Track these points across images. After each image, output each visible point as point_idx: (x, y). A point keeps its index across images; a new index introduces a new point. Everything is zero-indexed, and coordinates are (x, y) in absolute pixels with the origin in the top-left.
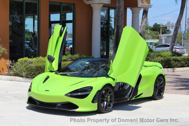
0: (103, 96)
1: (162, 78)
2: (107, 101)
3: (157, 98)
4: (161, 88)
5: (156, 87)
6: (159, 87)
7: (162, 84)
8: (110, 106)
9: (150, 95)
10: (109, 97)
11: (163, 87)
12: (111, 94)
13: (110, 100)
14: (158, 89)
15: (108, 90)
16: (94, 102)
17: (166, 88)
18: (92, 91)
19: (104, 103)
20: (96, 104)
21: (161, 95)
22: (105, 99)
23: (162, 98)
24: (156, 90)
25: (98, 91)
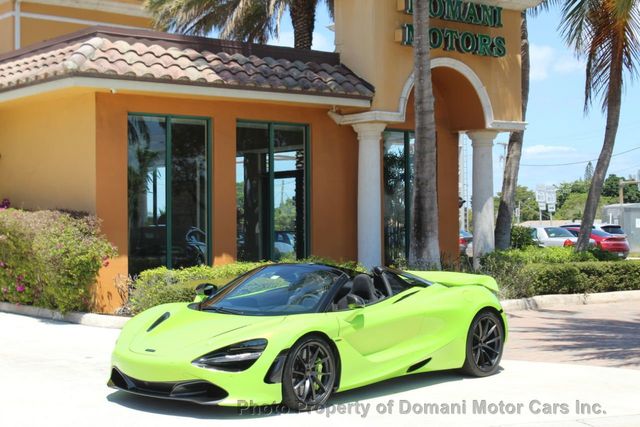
0: (300, 365)
1: (491, 317)
2: (314, 379)
3: (479, 373)
4: (492, 345)
5: (473, 341)
6: (485, 342)
7: (496, 334)
8: (323, 391)
9: (458, 362)
10: (320, 367)
11: (499, 341)
12: (325, 360)
13: (323, 377)
14: (484, 348)
15: (314, 349)
16: (272, 380)
17: (507, 345)
18: (264, 352)
19: (304, 383)
20: (277, 387)
21: (491, 364)
22: (308, 374)
23: (497, 372)
24: (476, 351)
25: (283, 352)
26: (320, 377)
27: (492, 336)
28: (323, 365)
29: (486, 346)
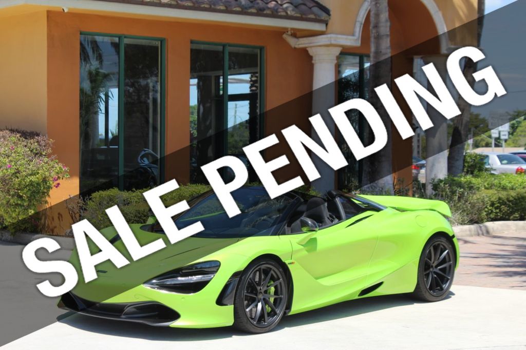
0: (252, 288)
1: (443, 242)
2: (266, 302)
3: (430, 298)
4: (443, 270)
5: (424, 265)
6: (436, 267)
7: (447, 258)
8: (275, 314)
9: (409, 287)
10: (272, 289)
11: (450, 266)
12: (277, 283)
13: (275, 300)
14: (435, 273)
15: (266, 272)
16: (225, 301)
17: (458, 271)
18: (217, 274)
19: (257, 306)
20: (230, 309)
21: (442, 289)
22: (261, 296)
23: (447, 297)
24: (427, 275)
25: (236, 275)
26: (272, 300)
27: (444, 261)
28: (276, 287)
29: (437, 270)
